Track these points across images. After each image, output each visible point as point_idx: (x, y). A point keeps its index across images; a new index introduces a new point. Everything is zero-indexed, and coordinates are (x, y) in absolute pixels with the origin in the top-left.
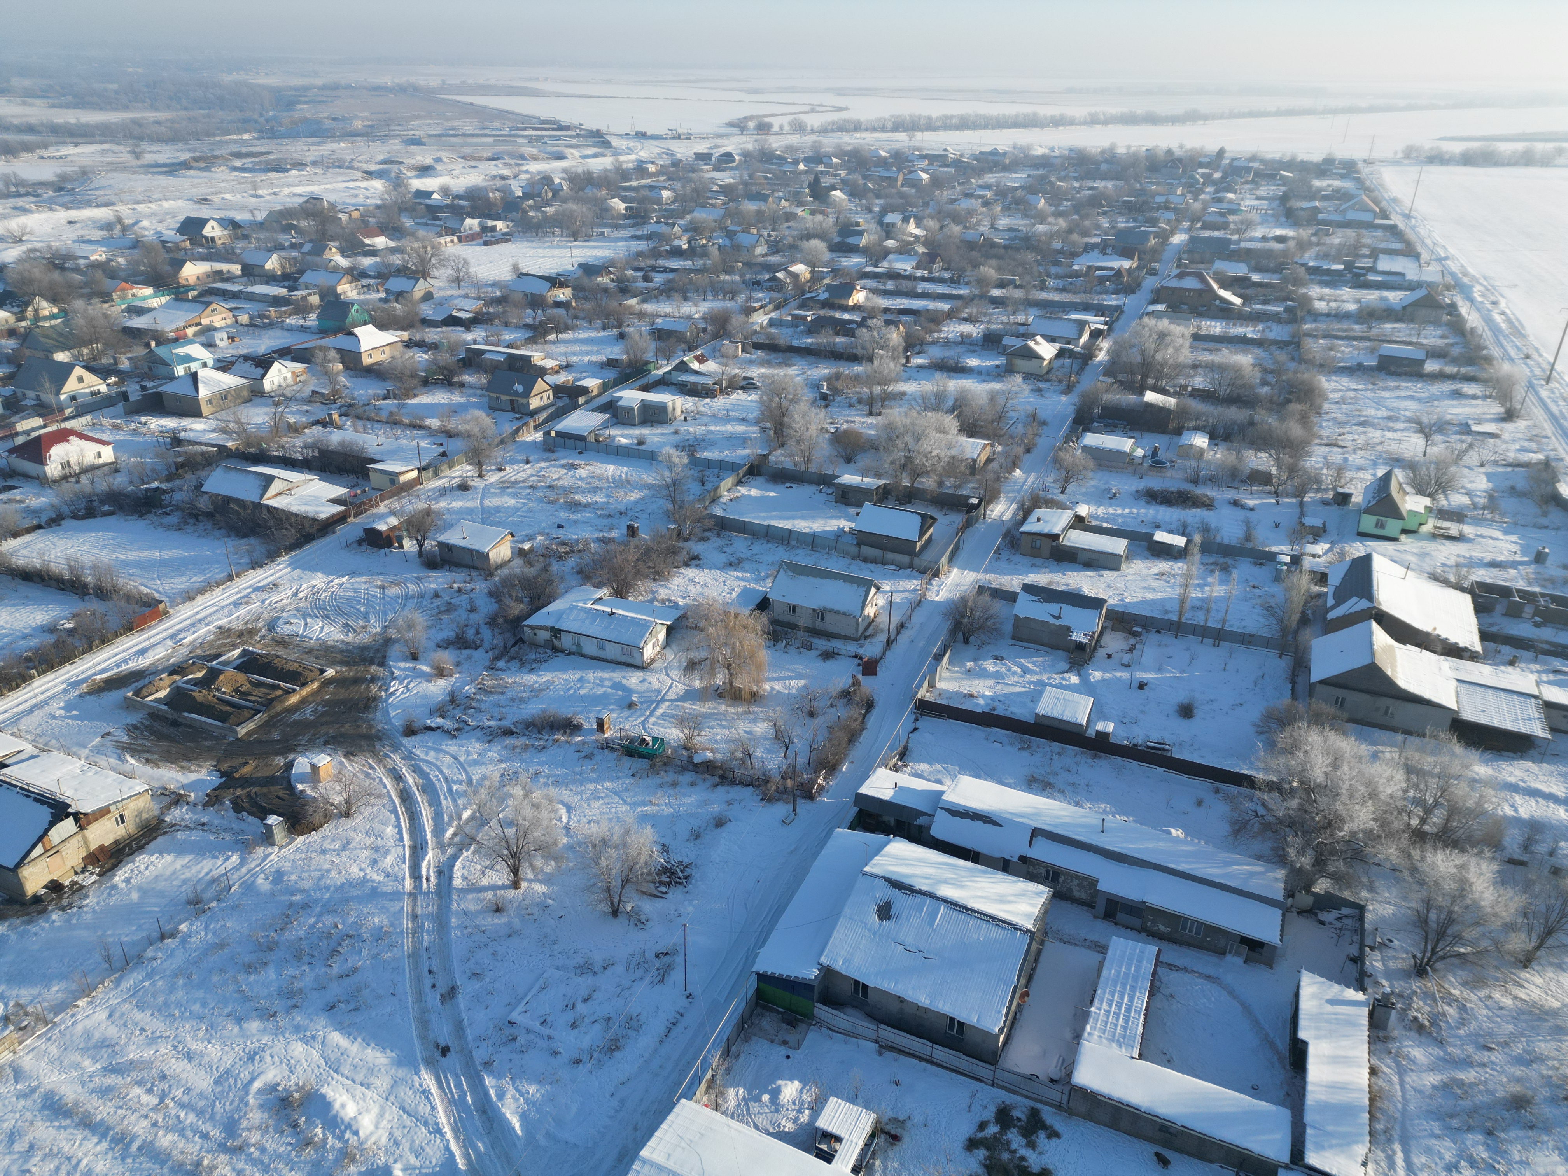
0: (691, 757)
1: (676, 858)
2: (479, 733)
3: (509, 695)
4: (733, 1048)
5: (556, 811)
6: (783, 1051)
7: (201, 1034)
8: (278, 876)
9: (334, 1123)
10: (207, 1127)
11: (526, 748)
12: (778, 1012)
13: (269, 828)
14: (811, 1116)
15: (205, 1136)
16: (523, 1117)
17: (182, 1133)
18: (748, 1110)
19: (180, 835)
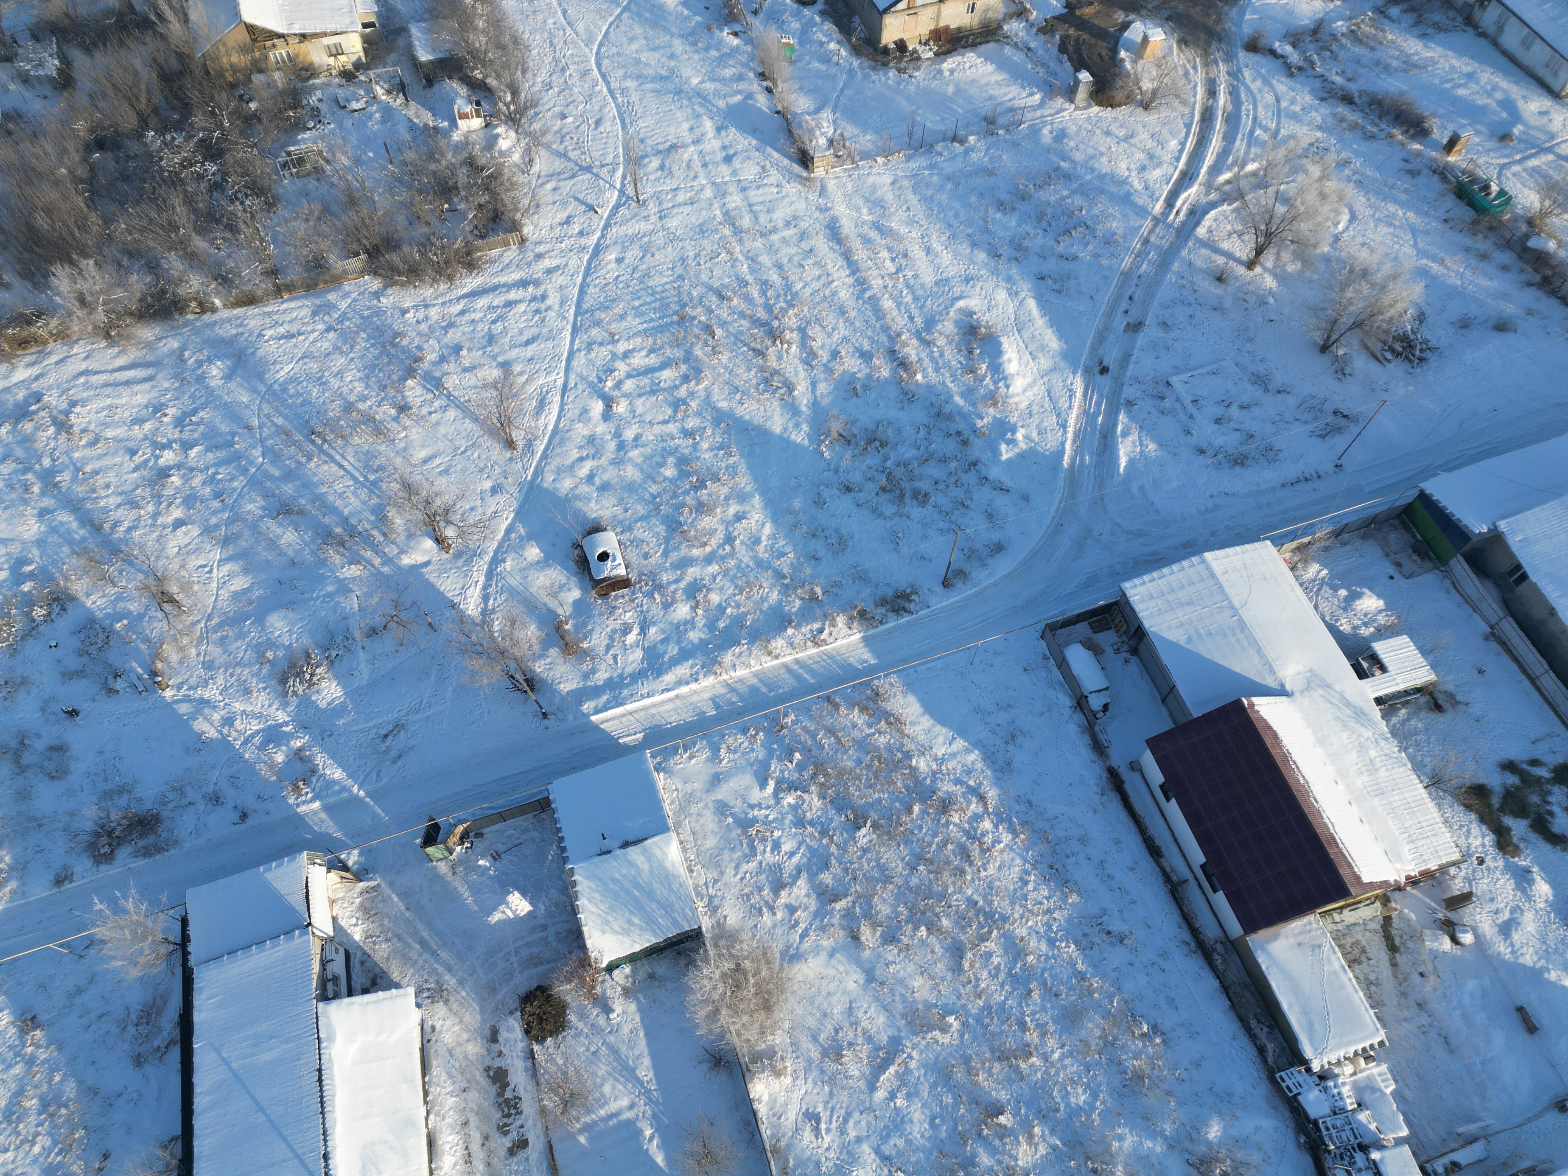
0: (1527, 236)
1: (1425, 333)
2: (1318, 84)
3: (1378, 54)
4: (1345, 536)
5: (1338, 213)
6: (1391, 570)
7: (944, 238)
8: (1061, 135)
9: (996, 368)
10: (915, 313)
11: (1354, 127)
12: (1414, 536)
13: (1077, 82)
14: (1372, 634)
15: (911, 318)
16: (1131, 462)
17: (898, 305)
18: (1319, 590)
19: (1008, 50)
